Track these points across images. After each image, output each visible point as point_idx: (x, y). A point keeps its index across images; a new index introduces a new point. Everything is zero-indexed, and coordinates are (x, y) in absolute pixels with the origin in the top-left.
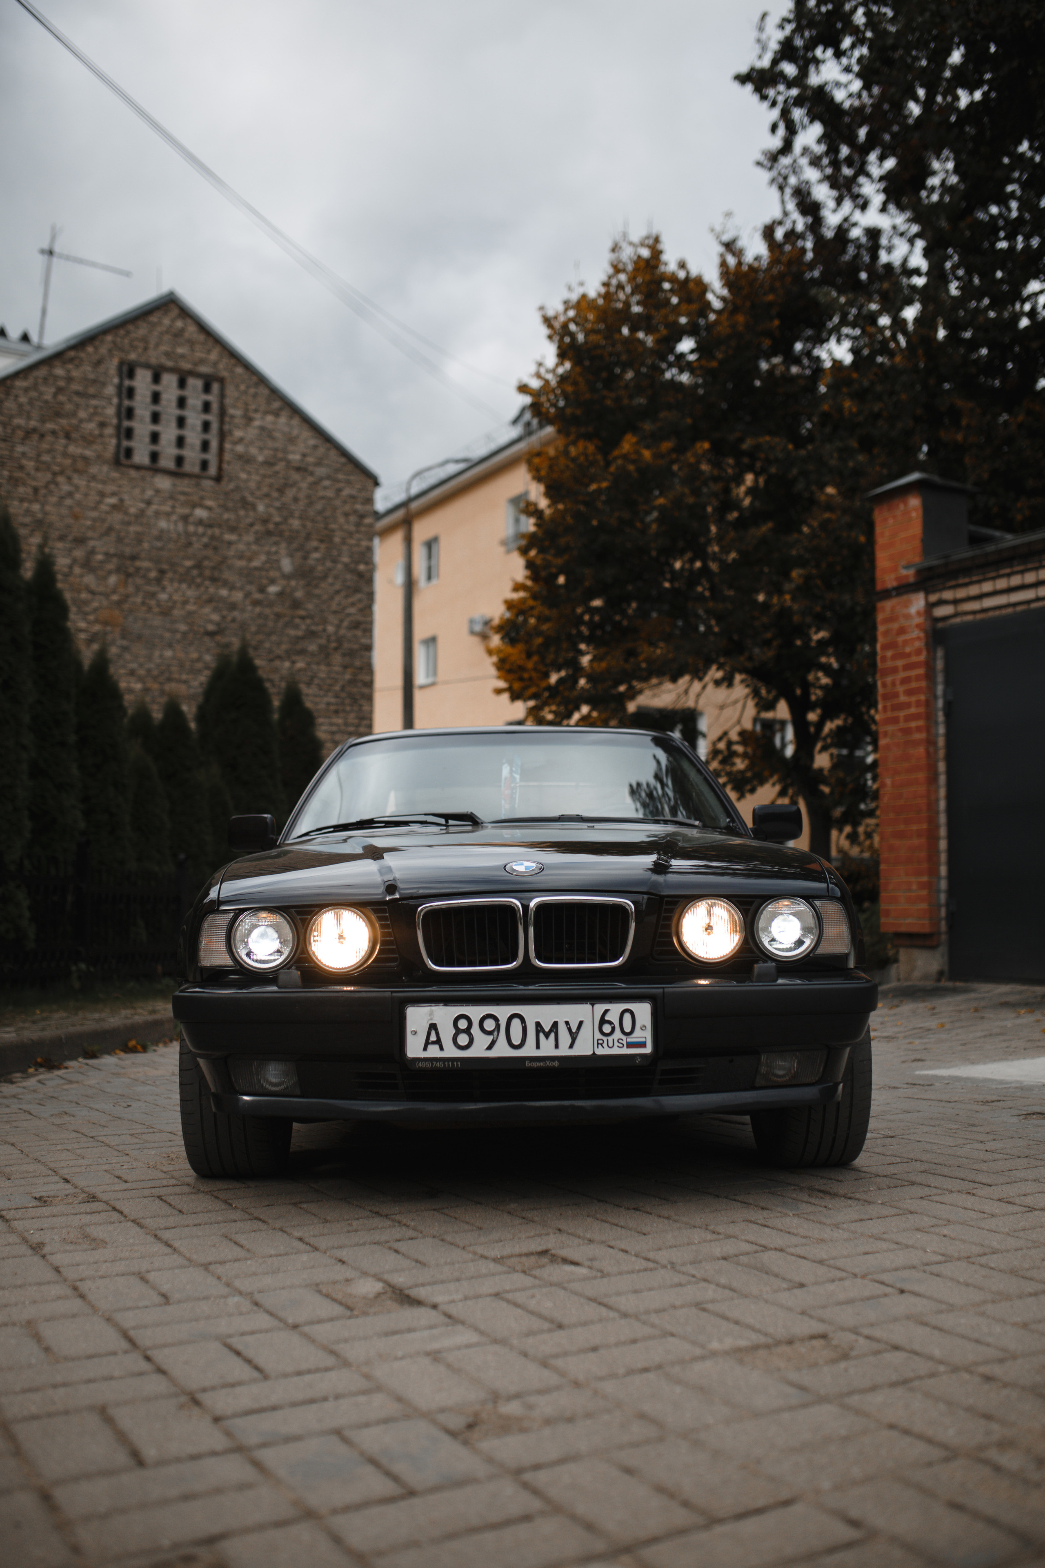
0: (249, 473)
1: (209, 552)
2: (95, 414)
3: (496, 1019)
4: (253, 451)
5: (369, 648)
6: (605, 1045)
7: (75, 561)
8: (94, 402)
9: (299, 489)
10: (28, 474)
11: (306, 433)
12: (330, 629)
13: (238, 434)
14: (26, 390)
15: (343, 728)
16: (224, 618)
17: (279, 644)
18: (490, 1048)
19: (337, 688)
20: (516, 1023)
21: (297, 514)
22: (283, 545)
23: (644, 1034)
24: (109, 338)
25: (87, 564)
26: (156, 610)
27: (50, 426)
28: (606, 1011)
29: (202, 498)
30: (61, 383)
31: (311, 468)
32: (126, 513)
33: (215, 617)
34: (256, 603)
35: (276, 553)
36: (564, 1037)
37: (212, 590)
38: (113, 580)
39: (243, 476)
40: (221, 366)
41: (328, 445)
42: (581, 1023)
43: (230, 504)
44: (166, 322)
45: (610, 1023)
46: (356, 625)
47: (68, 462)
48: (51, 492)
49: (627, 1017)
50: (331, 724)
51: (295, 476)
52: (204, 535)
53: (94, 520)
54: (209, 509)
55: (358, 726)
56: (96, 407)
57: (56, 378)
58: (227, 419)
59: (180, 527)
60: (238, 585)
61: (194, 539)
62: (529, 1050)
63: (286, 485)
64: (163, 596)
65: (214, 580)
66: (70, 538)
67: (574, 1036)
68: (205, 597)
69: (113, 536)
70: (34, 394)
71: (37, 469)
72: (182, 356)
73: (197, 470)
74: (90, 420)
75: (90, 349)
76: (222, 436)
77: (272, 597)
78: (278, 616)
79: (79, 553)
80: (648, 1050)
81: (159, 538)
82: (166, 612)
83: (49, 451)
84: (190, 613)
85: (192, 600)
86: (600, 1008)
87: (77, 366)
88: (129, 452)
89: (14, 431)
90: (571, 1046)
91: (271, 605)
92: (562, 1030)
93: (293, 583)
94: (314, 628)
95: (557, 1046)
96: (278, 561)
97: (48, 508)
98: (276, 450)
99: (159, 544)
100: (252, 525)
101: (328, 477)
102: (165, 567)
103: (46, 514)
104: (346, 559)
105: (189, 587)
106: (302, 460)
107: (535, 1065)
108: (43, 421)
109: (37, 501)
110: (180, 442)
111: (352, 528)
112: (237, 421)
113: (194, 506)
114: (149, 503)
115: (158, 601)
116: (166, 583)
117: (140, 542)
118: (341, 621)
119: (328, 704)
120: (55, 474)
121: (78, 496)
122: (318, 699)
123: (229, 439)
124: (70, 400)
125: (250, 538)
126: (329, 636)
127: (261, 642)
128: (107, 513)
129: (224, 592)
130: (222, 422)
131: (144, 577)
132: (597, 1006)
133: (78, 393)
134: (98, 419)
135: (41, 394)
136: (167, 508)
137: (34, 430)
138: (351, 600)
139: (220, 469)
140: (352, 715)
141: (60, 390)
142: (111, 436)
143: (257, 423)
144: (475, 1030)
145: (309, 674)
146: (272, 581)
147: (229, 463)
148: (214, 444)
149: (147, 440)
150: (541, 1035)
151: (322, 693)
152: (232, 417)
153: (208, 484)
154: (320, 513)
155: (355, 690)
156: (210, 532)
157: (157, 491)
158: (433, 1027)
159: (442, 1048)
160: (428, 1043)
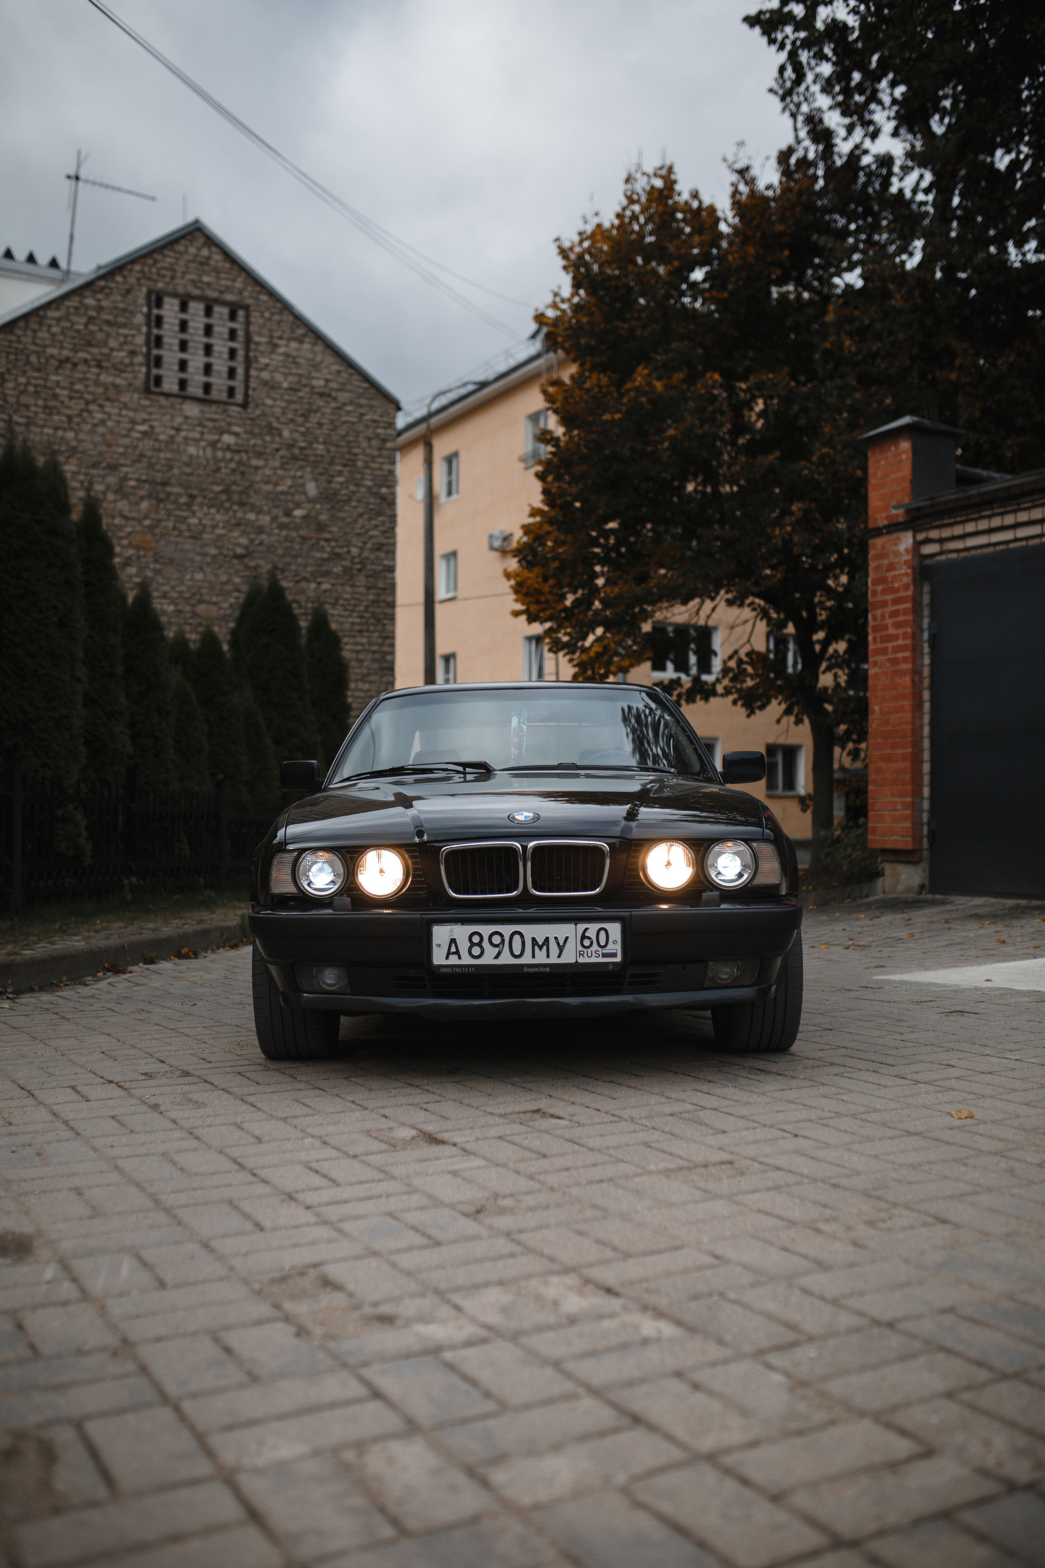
0: (275, 400)
1: (238, 477)
2: (125, 343)
3: (501, 935)
4: (278, 377)
5: (392, 569)
6: (585, 955)
7: (108, 487)
8: (123, 331)
9: (323, 414)
10: (62, 403)
11: (329, 359)
12: (354, 551)
13: (264, 360)
14: (59, 320)
15: (367, 647)
16: (252, 540)
17: (305, 566)
18: (497, 957)
19: (362, 608)
20: (517, 938)
21: (321, 440)
22: (308, 469)
23: (616, 946)
24: (137, 267)
25: (120, 490)
26: (187, 534)
27: (82, 355)
28: (586, 929)
29: (230, 424)
30: (93, 313)
31: (334, 394)
32: (156, 440)
33: (244, 541)
34: (282, 526)
35: (301, 477)
36: (554, 949)
37: (240, 514)
38: (145, 505)
39: (269, 402)
40: (246, 294)
41: (350, 371)
42: (567, 938)
43: (257, 431)
44: (192, 250)
45: (589, 938)
46: (379, 547)
47: (101, 390)
48: (84, 421)
49: (602, 933)
50: (356, 644)
51: (320, 402)
52: (231, 460)
53: (126, 447)
54: (236, 434)
55: (381, 645)
56: (126, 336)
57: (87, 308)
58: (253, 346)
59: (209, 453)
60: (265, 508)
61: (222, 464)
62: (527, 959)
63: (310, 411)
64: (194, 521)
65: (242, 504)
66: (104, 465)
67: (561, 948)
68: (233, 521)
69: (145, 463)
70: (66, 324)
71: (71, 398)
72: (208, 284)
73: (224, 396)
74: (120, 350)
75: (119, 279)
76: (248, 363)
77: (298, 521)
78: (304, 538)
79: (112, 480)
80: (618, 959)
81: (188, 464)
82: (196, 537)
83: (81, 380)
84: (220, 537)
85: (221, 525)
86: (581, 927)
87: (107, 296)
88: (158, 380)
89: (47, 360)
90: (559, 956)
91: (297, 528)
92: (552, 943)
93: (318, 506)
94: (338, 550)
95: (548, 956)
96: (303, 485)
97: (82, 436)
98: (300, 376)
99: (188, 470)
100: (277, 450)
101: (351, 403)
102: (195, 492)
103: (81, 441)
104: (369, 483)
105: (218, 511)
106: (326, 386)
107: (531, 970)
108: (75, 351)
109: (72, 429)
110: (208, 369)
111: (376, 453)
112: (262, 348)
113: (222, 432)
114: (178, 430)
115: (189, 525)
116: (195, 508)
117: (170, 468)
118: (365, 543)
119: (353, 624)
120: (88, 403)
121: (110, 424)
122: (343, 620)
123: (254, 365)
124: (101, 330)
125: (277, 464)
126: (353, 558)
127: (288, 564)
128: (139, 439)
129: (252, 516)
130: (247, 350)
131: (175, 502)
132: (579, 925)
133: (108, 322)
134: (128, 347)
135: (73, 323)
136: (197, 435)
137: (67, 359)
138: (374, 522)
139: (246, 395)
140: (376, 634)
141: (91, 320)
142: (141, 365)
143: (281, 350)
144: (486, 944)
145: (335, 595)
146: (298, 505)
147: (254, 389)
148: (240, 371)
149: (176, 368)
150: (536, 948)
151: (347, 613)
152: (258, 344)
153: (235, 410)
154: (344, 437)
155: (379, 610)
156: (237, 457)
157: (187, 418)
158: (453, 941)
159: (460, 958)
160: (449, 953)
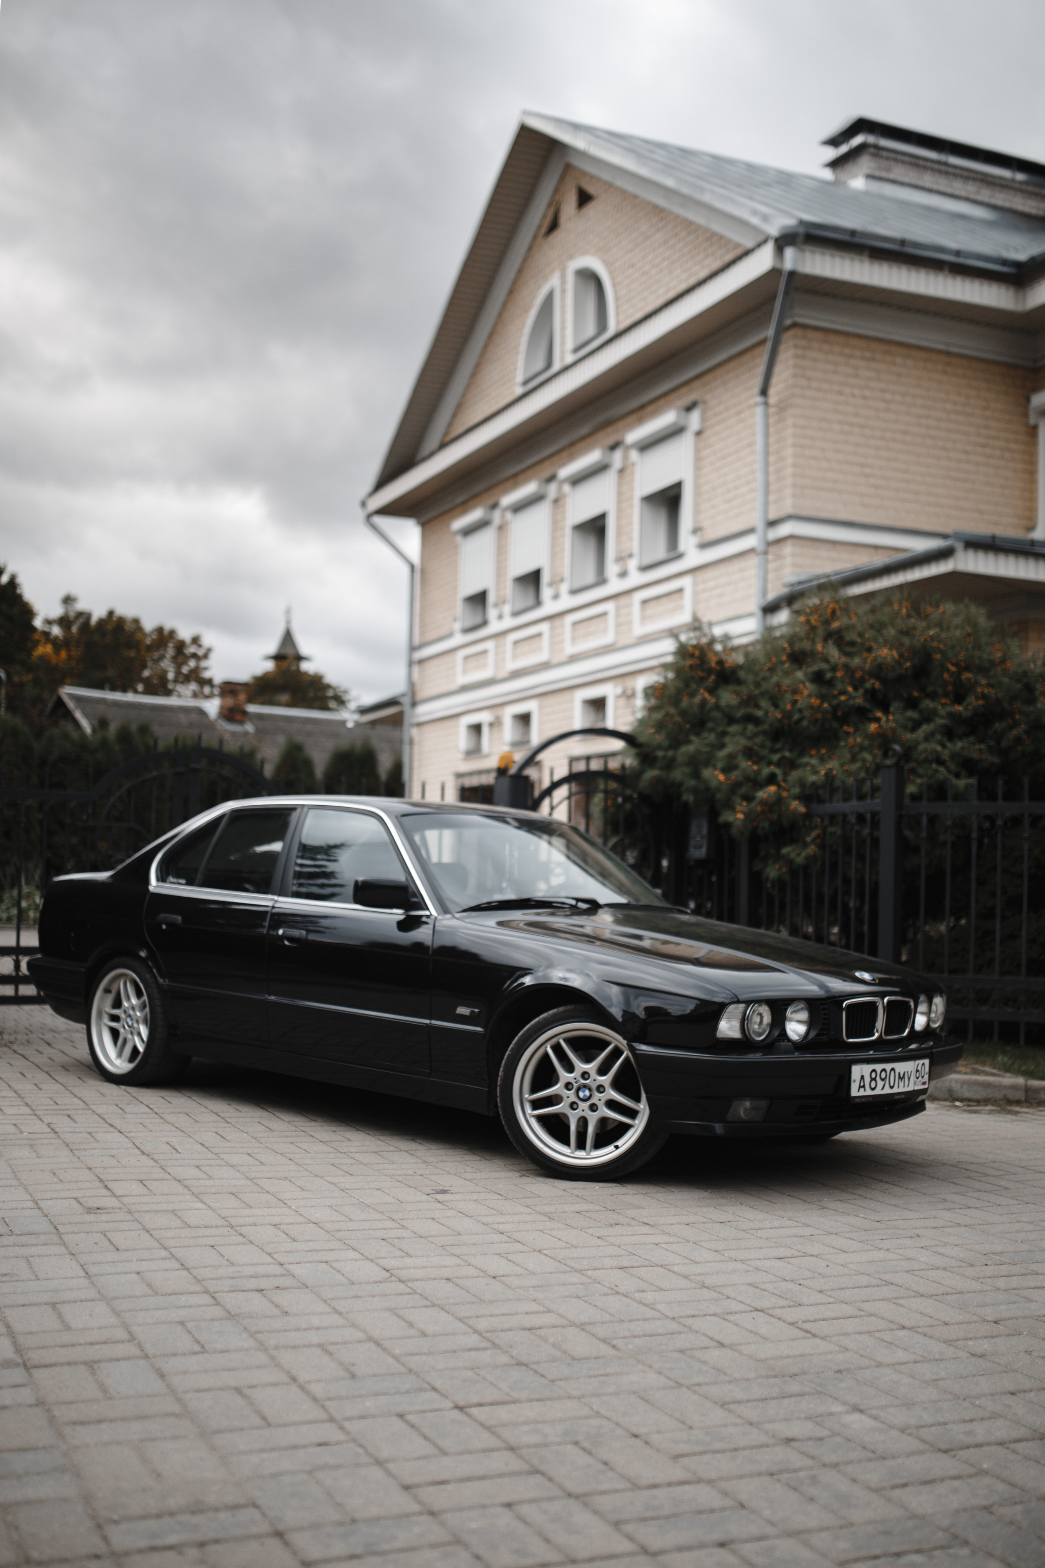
3: (886, 1072)
6: (917, 1084)
18: (883, 1089)
20: (892, 1072)
23: (926, 1077)
28: (918, 1064)
36: (906, 1080)
42: (911, 1071)
45: (919, 1071)
49: (923, 1067)
62: (895, 1090)
67: (909, 1078)
80: (927, 1086)
86: (917, 1062)
90: (908, 1086)
92: (906, 1076)
95: (904, 1086)
107: (898, 1097)
144: (878, 1078)
150: (899, 1080)
158: (862, 1077)
159: (865, 1090)
160: (860, 1087)
